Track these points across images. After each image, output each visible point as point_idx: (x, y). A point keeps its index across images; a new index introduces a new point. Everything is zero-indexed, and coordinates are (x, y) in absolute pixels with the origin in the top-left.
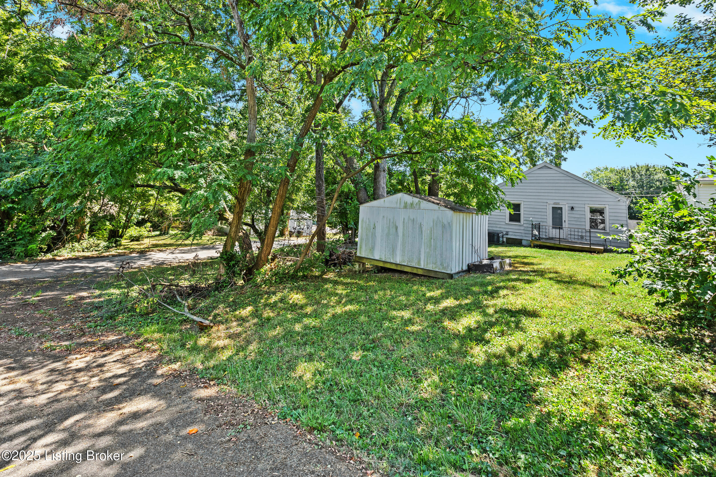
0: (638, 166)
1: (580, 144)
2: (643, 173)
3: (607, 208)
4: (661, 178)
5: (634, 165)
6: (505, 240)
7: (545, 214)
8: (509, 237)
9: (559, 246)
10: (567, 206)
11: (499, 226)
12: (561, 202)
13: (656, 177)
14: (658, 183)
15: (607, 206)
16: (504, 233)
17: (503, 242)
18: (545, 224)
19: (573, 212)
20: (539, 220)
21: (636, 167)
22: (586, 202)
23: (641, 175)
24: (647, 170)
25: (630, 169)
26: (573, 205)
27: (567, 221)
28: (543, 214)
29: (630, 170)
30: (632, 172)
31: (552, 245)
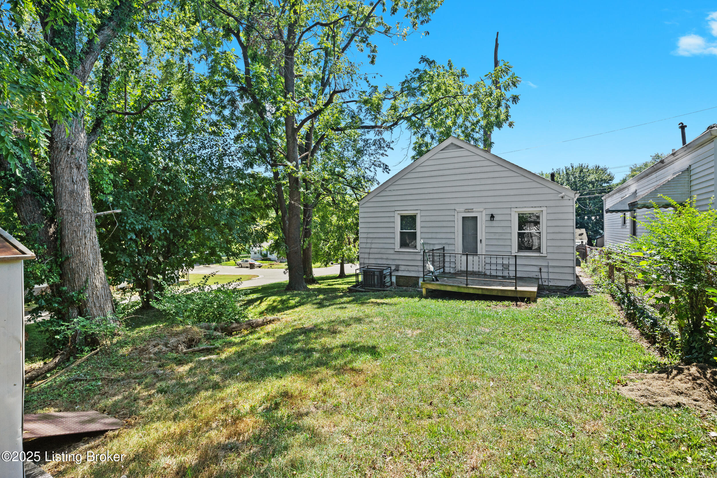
0: (572, 167)
1: (510, 120)
2: (577, 175)
3: (545, 213)
4: (594, 180)
5: (569, 166)
6: (394, 279)
7: (452, 230)
8: (400, 274)
9: (466, 291)
10: (484, 214)
11: (385, 256)
12: (476, 208)
13: (589, 179)
14: (590, 186)
15: (544, 209)
16: (393, 268)
17: (392, 283)
18: (451, 247)
19: (494, 223)
20: (444, 241)
21: (571, 169)
22: (513, 205)
23: (575, 178)
24: (581, 171)
25: (564, 171)
26: (494, 212)
27: (483, 241)
28: (449, 230)
29: (565, 173)
30: (567, 174)
31: (455, 289)
